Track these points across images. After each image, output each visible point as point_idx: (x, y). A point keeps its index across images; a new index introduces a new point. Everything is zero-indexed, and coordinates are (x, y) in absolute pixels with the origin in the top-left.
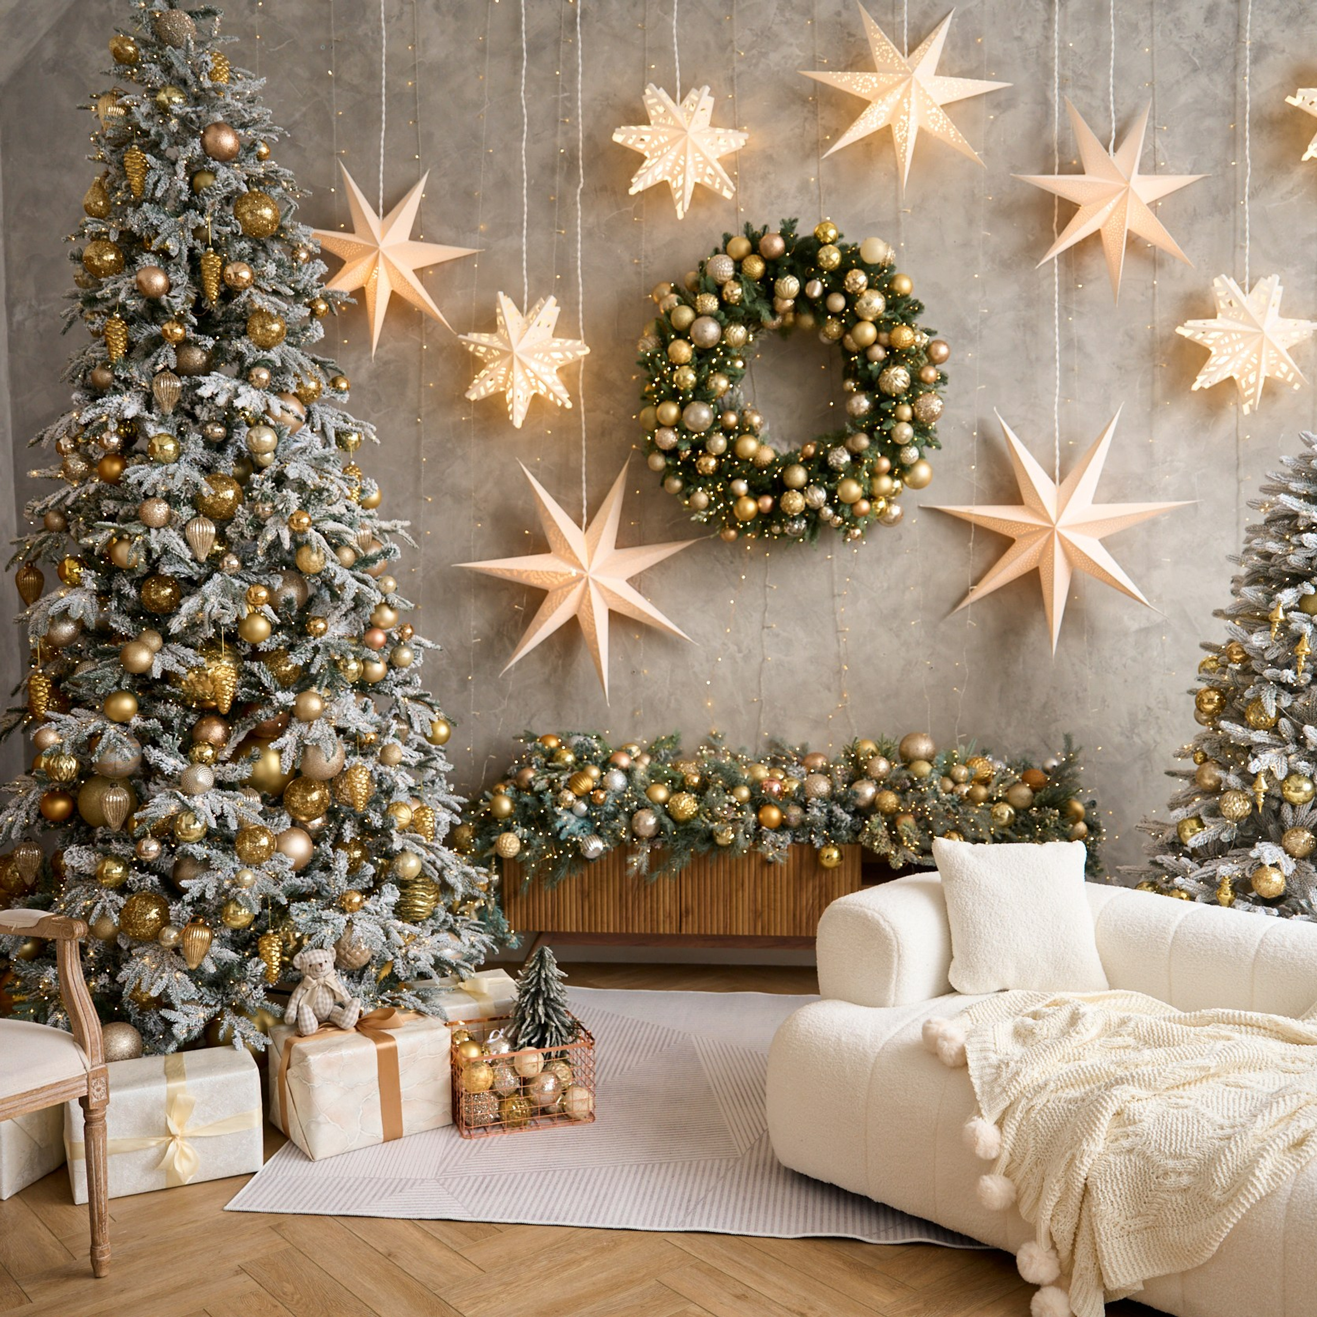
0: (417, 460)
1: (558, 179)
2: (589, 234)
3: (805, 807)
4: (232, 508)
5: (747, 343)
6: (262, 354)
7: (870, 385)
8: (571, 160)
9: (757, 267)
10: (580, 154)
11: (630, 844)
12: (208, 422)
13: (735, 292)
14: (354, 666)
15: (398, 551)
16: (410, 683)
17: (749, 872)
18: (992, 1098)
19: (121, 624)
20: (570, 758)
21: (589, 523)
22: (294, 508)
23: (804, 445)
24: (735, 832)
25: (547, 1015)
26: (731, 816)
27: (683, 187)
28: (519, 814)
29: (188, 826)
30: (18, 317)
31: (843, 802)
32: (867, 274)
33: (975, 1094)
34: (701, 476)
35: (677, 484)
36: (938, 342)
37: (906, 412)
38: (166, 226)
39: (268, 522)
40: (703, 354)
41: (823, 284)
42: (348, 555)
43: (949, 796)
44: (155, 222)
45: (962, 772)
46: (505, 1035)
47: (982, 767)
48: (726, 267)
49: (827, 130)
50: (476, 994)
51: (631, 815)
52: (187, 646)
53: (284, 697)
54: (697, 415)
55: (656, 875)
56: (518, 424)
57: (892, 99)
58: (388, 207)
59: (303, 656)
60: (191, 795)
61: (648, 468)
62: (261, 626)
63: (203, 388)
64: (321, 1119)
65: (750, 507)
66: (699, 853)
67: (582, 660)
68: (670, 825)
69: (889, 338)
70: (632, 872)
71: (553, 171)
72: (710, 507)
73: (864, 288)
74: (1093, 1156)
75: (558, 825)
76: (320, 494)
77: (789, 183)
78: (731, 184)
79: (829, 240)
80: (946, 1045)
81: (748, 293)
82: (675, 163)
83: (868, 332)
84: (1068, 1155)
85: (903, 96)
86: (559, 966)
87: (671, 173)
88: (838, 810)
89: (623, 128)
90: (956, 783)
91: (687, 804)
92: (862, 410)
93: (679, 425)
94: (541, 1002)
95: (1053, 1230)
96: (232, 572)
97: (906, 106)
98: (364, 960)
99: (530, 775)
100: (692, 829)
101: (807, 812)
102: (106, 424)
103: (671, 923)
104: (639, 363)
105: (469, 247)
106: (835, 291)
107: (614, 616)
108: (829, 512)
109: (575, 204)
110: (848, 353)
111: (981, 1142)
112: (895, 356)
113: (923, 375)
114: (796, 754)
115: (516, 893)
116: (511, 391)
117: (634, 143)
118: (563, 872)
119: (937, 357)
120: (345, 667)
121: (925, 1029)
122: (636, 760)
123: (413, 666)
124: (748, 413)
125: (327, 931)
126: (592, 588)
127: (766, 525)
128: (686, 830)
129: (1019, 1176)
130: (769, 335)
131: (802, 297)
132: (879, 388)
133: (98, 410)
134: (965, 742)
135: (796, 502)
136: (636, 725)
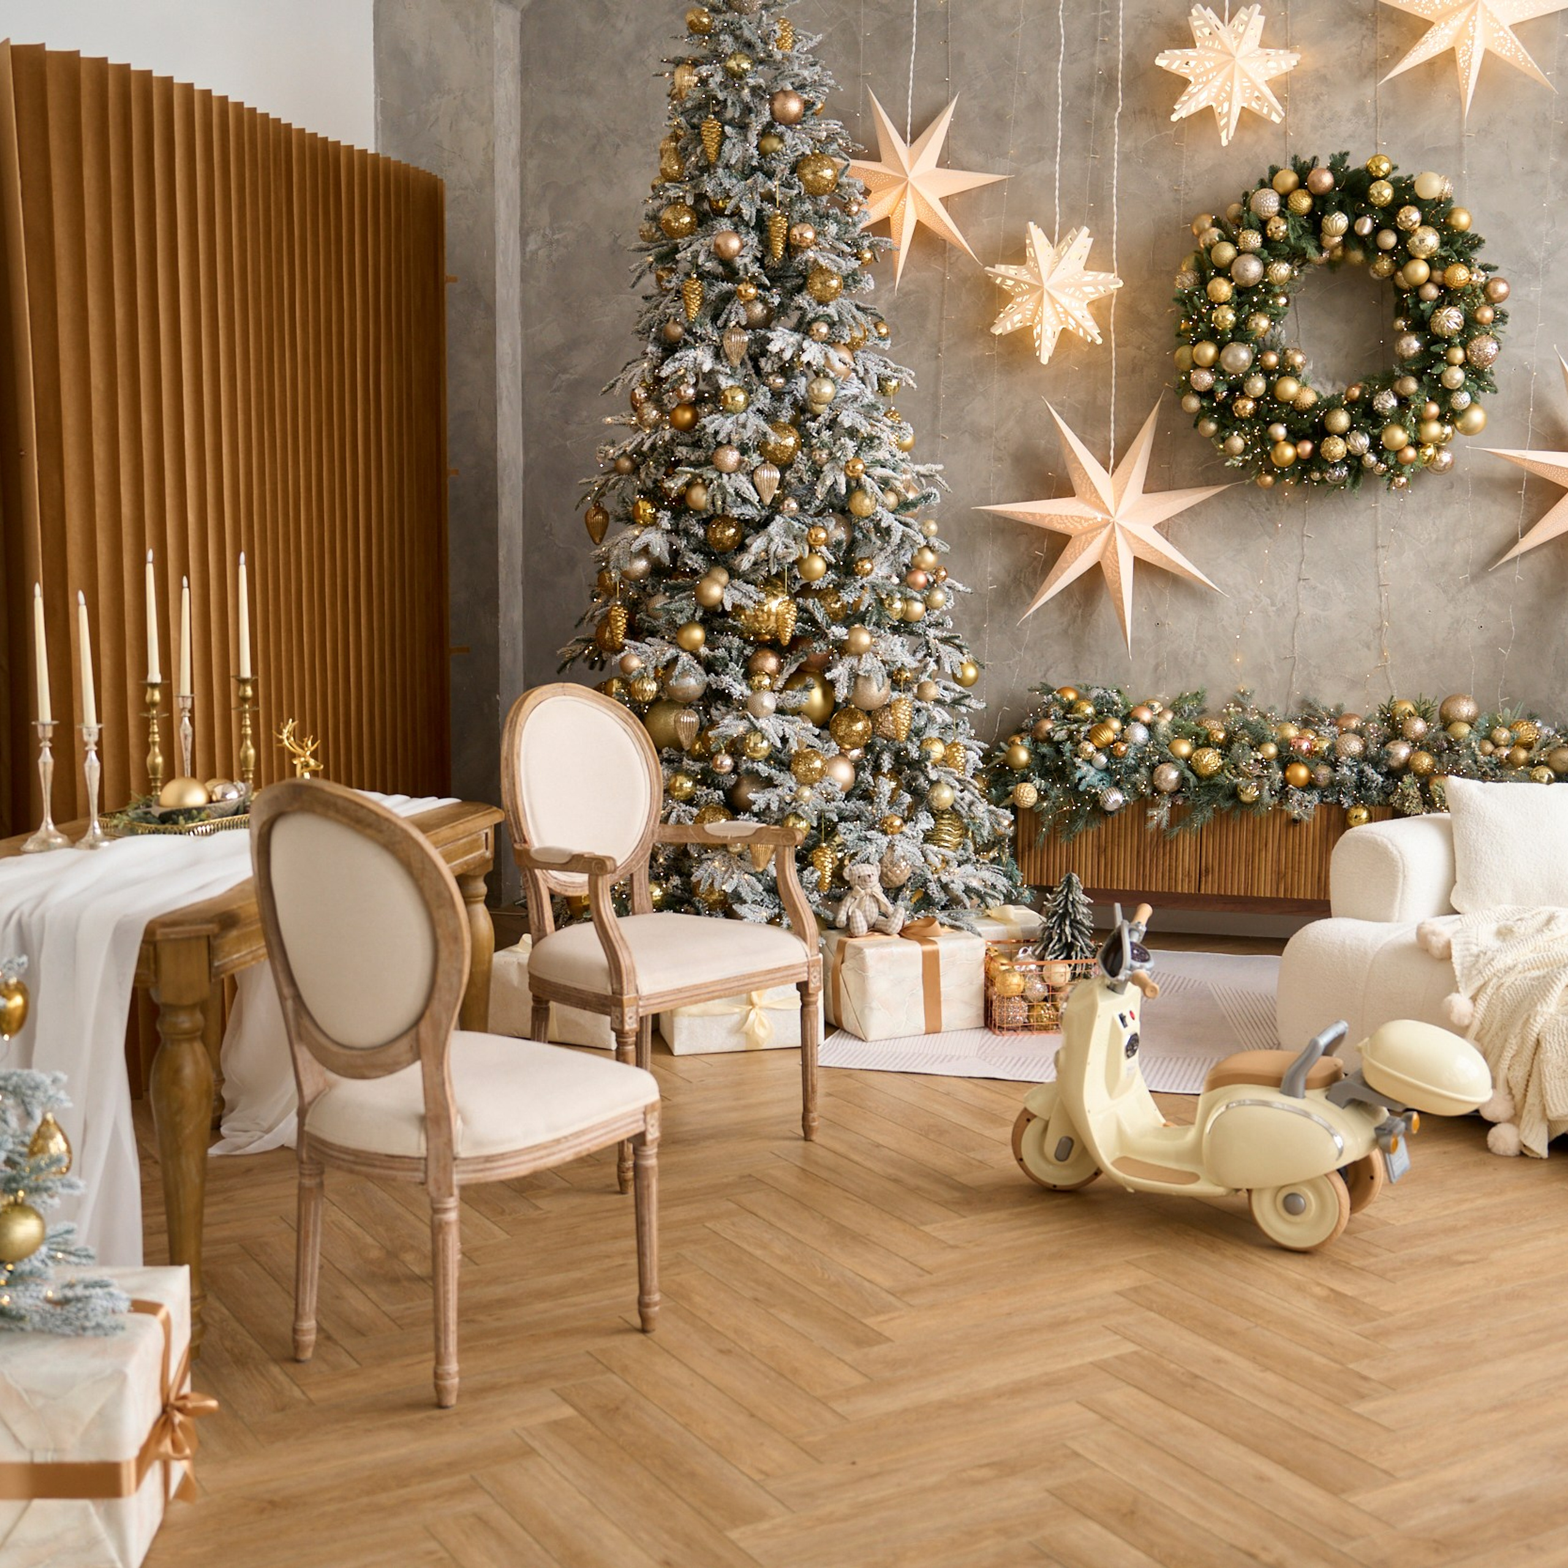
0: (936, 396)
1: (1095, 101)
2: (1125, 159)
3: (1334, 766)
4: (794, 453)
5: (1292, 278)
6: (821, 310)
7: (1421, 325)
8: (1110, 81)
9: (1304, 202)
10: (1120, 76)
11: (1150, 798)
12: (771, 374)
13: (1280, 228)
14: (898, 605)
15: (938, 496)
16: (942, 625)
17: (1273, 831)
18: (1469, 978)
19: (695, 561)
20: (1089, 710)
21: (1116, 466)
22: (851, 456)
23: (1350, 387)
24: (1260, 788)
25: (1073, 936)
26: (1257, 772)
27: (1228, 114)
28: (1036, 765)
29: (756, 744)
30: (532, 246)
31: (1375, 763)
32: (1421, 209)
33: (1455, 977)
34: (1237, 419)
35: (1212, 427)
36: (1496, 280)
37: (1458, 355)
38: (737, 190)
39: (825, 468)
40: (1243, 293)
41: (1373, 220)
42: (891, 499)
43: (1487, 759)
44: (728, 187)
45: (1503, 735)
46: (1033, 952)
47: (1527, 732)
48: (1269, 202)
49: (1386, 48)
50: (1003, 920)
51: (1152, 768)
52: (748, 583)
53: (838, 632)
54: (1236, 356)
55: (1176, 830)
56: (1044, 360)
57: (1456, 22)
58: (915, 133)
59: (853, 595)
60: (757, 718)
61: (1181, 408)
62: (818, 565)
63: (772, 343)
64: (874, 1004)
65: (1289, 452)
66: (1221, 809)
67: (1104, 610)
68: (1193, 780)
69: (1443, 277)
70: (1152, 825)
71: (1090, 92)
72: (1245, 452)
73: (1418, 224)
74: (1545, 1016)
75: (1078, 775)
76: (872, 442)
77: (1343, 105)
78: (1280, 108)
79: (1381, 174)
80: (1434, 939)
81: (1293, 229)
82: (1222, 89)
83: (1421, 270)
84: (1525, 1016)
85: (1468, 18)
86: (1086, 892)
87: (1215, 100)
88: (1369, 771)
89: (1167, 52)
90: (1497, 746)
91: (1211, 760)
92: (1412, 352)
93: (1215, 367)
94: (1068, 922)
95: (1509, 1077)
96: (792, 514)
97: (1471, 29)
98: (903, 879)
99: (1048, 726)
100: (1215, 785)
101: (1336, 771)
102: (684, 376)
103: (1189, 882)
104: (1176, 300)
105: (998, 174)
106: (1386, 228)
107: (1140, 564)
108: (1371, 459)
109: (1112, 127)
110: (1399, 291)
111: (1455, 1010)
112: (1449, 295)
113: (1479, 316)
114: (1330, 716)
115: (1030, 847)
116: (1039, 327)
117: (1179, 67)
118: (1081, 824)
119: (1495, 296)
120: (890, 605)
121: (1419, 929)
122: (1159, 715)
123: (944, 608)
124: (1289, 352)
125: (871, 849)
126: (1118, 534)
127: (1306, 471)
128: (1209, 786)
129: (1487, 1039)
130: (1316, 269)
131: (1350, 234)
132: (1430, 329)
133: (677, 364)
134: (1511, 705)
135: (1337, 448)
136: (1157, 683)
